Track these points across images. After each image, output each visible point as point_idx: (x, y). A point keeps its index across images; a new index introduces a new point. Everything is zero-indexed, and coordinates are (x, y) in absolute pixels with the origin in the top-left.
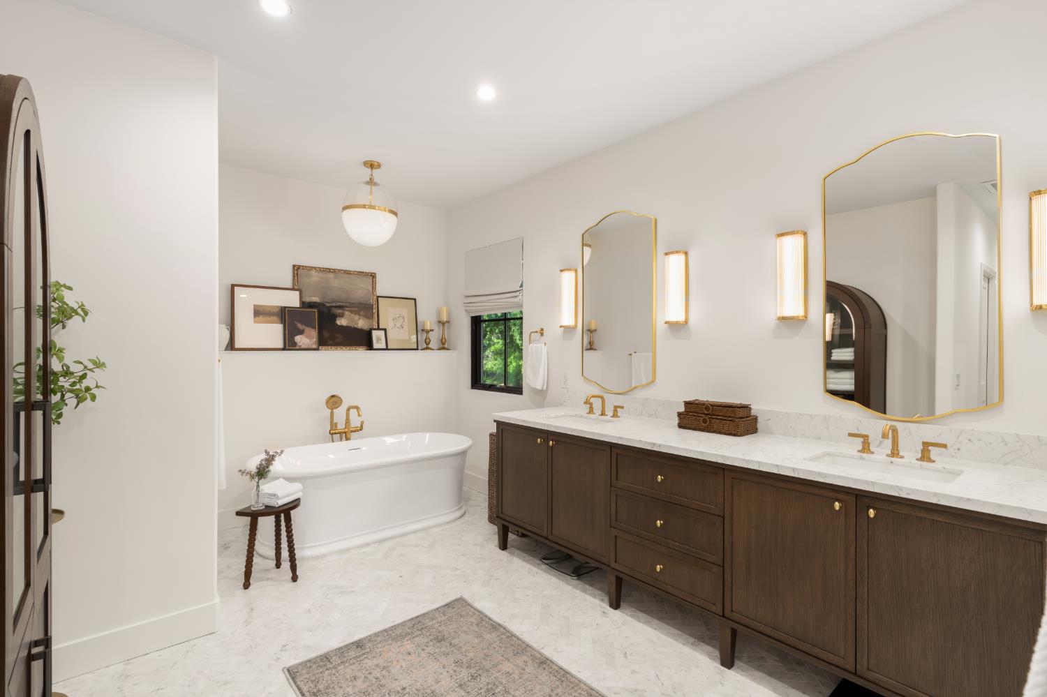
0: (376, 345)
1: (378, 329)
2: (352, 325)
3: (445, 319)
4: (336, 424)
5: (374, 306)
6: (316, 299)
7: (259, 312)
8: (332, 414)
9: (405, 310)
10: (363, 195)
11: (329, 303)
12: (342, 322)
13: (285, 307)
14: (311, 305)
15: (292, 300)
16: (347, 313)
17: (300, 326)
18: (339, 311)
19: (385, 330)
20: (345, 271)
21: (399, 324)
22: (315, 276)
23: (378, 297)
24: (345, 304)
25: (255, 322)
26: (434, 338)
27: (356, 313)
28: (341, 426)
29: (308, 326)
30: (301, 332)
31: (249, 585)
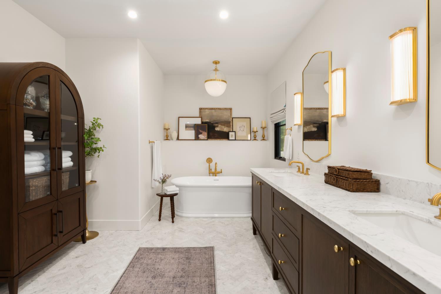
0: (230, 138)
1: (233, 131)
2: (221, 130)
3: (264, 126)
4: (211, 169)
5: (231, 122)
6: (207, 121)
7: (187, 127)
8: (209, 165)
9: (245, 123)
10: (213, 75)
11: (212, 122)
12: (217, 129)
13: (195, 124)
14: (206, 123)
15: (198, 121)
16: (220, 125)
17: (200, 131)
18: (216, 125)
19: (235, 132)
20: (219, 108)
21: (242, 129)
22: (207, 112)
23: (233, 118)
24: (219, 122)
25: (186, 130)
26: (259, 135)
27: (224, 125)
28: (213, 170)
29: (204, 131)
30: (201, 133)
31: (160, 220)
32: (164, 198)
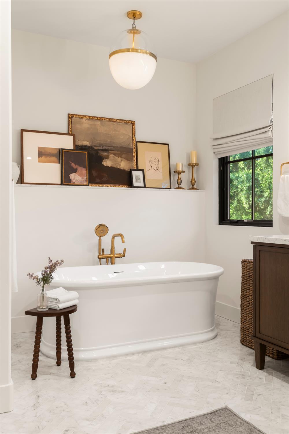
0: (135, 184)
1: (137, 170)
2: (115, 166)
3: (194, 162)
4: (103, 250)
5: (134, 150)
6: (86, 143)
7: (42, 154)
8: (100, 241)
9: (159, 153)
10: (128, 41)
11: (96, 146)
12: (107, 163)
13: (62, 149)
14: (83, 148)
15: (68, 143)
16: (111, 156)
17: (73, 165)
18: (105, 154)
19: (143, 171)
20: (110, 119)
21: (154, 167)
22: (86, 124)
23: (137, 142)
24: (110, 148)
25: (39, 162)
26: (185, 178)
27: (119, 155)
28: (107, 252)
29: (80, 166)
30: (75, 171)
31: (36, 376)
32: (45, 319)
